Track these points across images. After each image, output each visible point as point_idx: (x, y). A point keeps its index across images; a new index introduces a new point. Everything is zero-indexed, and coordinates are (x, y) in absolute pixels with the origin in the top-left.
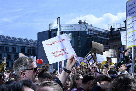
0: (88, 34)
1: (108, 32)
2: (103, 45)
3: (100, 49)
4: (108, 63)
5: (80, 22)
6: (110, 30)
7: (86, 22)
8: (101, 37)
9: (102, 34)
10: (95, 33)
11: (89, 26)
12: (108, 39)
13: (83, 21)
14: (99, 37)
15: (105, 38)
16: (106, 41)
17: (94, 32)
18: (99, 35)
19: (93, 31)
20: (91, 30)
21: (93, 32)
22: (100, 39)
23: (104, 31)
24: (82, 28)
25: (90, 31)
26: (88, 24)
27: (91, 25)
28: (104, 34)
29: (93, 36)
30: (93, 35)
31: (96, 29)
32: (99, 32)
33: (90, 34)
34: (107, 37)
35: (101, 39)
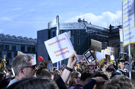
0: (87, 32)
1: (107, 30)
2: (101, 43)
3: (98, 46)
4: (107, 60)
5: (79, 21)
6: (109, 28)
7: (85, 20)
8: (100, 35)
9: (101, 32)
10: (94, 31)
11: (89, 24)
12: (108, 37)
13: (82, 19)
14: (98, 35)
15: (105, 36)
16: (105, 39)
17: (93, 30)
18: (99, 33)
19: (93, 29)
20: (90, 28)
21: (92, 30)
22: (99, 36)
23: (103, 29)
24: (80, 26)
25: (89, 30)
26: (87, 22)
27: (90, 23)
28: (103, 32)
29: (92, 34)
30: (92, 33)
31: (96, 27)
32: (98, 30)
33: (89, 32)
34: (106, 35)
35: (101, 37)
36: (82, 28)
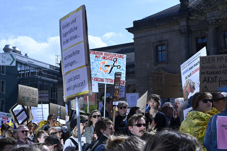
0: (20, 71)
1: (56, 70)
2: (37, 89)
3: (32, 96)
5: (6, 49)
6: (59, 66)
7: (17, 49)
8: (43, 78)
9: (44, 71)
10: (32, 70)
11: (23, 57)
12: (57, 81)
13: (11, 47)
14: (39, 77)
15: (51, 80)
16: (51, 85)
17: (31, 68)
18: (40, 74)
19: (30, 66)
20: (26, 65)
21: (28, 68)
22: (41, 80)
23: (48, 67)
25: (23, 66)
26: (19, 53)
27: (26, 55)
28: (48, 71)
29: (29, 75)
30: (29, 73)
31: (35, 63)
32: (39, 68)
33: (23, 71)
34: (54, 78)
35: (44, 81)
36: (8, 63)
